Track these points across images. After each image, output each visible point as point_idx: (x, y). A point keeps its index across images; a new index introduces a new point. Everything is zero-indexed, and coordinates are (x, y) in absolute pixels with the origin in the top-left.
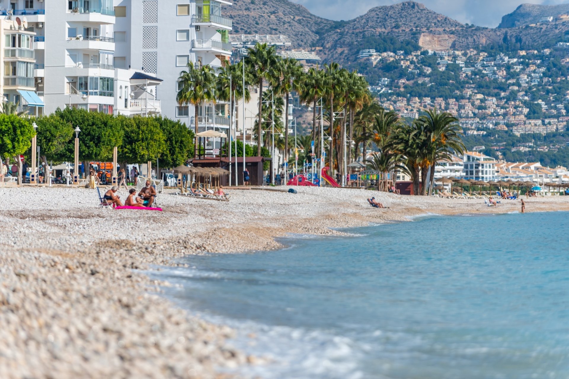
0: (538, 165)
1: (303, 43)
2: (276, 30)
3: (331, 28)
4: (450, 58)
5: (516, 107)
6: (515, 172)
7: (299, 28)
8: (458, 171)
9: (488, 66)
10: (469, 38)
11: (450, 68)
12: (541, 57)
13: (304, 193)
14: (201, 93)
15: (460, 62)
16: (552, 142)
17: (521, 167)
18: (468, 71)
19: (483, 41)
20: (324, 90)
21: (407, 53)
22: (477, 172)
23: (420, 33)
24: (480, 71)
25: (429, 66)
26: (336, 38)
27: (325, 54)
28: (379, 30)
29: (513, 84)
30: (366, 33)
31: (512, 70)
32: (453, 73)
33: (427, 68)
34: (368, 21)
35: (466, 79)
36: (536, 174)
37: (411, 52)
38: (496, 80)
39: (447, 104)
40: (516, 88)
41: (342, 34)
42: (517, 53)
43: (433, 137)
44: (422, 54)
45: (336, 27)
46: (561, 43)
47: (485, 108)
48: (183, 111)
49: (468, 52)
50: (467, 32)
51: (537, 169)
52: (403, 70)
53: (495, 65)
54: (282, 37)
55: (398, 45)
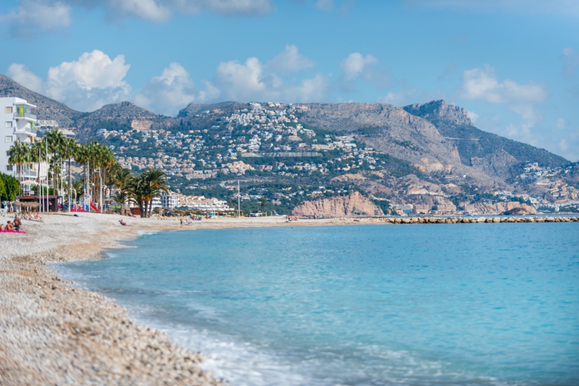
0: (203, 197)
1: (65, 125)
2: (49, 117)
3: (81, 116)
4: (150, 135)
5: (188, 163)
6: (189, 202)
7: (62, 116)
8: (157, 200)
9: (172, 139)
10: (161, 123)
11: (150, 140)
12: (202, 134)
13: (82, 216)
14: (22, 158)
15: (156, 137)
16: (208, 183)
17: (193, 199)
18: (160, 142)
19: (169, 124)
20: (90, 157)
21: (125, 131)
22: (168, 201)
23: (132, 119)
24: (167, 142)
25: (138, 138)
26: (84, 122)
27: (78, 131)
28: (108, 118)
29: (186, 150)
30: (101, 120)
31: (185, 142)
32: (151, 143)
33: (136, 140)
34: (102, 113)
35: (159, 147)
36: (202, 203)
37: (127, 130)
38: (176, 147)
39: (148, 161)
40: (188, 152)
41: (87, 120)
42: (188, 132)
43: (151, 184)
44: (133, 132)
45: (84, 116)
46: (214, 126)
47: (170, 163)
48: (10, 168)
49: (160, 131)
50: (159, 119)
51: (202, 200)
52: (122, 141)
53: (176, 139)
54: (53, 121)
55: (119, 127)
